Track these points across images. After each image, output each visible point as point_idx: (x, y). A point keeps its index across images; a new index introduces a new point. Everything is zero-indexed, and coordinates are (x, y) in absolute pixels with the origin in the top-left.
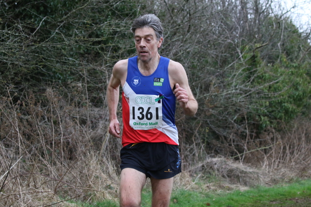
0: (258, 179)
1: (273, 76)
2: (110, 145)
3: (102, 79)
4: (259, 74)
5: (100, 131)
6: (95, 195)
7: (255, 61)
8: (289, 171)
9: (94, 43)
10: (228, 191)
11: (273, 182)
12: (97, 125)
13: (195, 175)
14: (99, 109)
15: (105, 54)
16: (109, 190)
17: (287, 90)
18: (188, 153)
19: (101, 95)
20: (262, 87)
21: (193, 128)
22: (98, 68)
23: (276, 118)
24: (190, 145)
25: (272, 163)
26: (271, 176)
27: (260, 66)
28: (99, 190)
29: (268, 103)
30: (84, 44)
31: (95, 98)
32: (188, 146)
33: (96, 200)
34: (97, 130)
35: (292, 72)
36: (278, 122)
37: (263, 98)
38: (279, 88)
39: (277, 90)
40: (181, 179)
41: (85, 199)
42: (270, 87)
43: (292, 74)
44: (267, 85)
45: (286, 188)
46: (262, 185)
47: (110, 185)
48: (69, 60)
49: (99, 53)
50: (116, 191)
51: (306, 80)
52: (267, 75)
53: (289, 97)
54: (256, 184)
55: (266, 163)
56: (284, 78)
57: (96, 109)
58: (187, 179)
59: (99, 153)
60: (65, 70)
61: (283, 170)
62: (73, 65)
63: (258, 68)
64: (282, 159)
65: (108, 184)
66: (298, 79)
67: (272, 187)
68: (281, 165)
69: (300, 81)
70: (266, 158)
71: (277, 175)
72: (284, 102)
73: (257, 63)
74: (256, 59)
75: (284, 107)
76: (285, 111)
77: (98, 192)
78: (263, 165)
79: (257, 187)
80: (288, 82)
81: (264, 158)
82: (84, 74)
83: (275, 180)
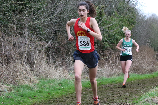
0: (102, 74)
1: (110, 22)
2: (27, 56)
3: (23, 23)
4: (103, 21)
5: (22, 49)
6: (20, 82)
7: (101, 14)
8: (118, 70)
9: (20, 5)
10: (87, 80)
11: (110, 75)
12: (21, 46)
13: (70, 72)
14: (22, 38)
15: (25, 10)
16: (27, 79)
17: (117, 29)
18: (67, 61)
19: (23, 31)
20: (105, 27)
21: (70, 48)
22: (21, 18)
23: (112, 43)
24: (68, 57)
25: (109, 66)
26: (109, 72)
27: (104, 17)
28: (22, 79)
29: (108, 35)
30: (15, 5)
31: (20, 32)
32: (67, 57)
33: (20, 84)
34: (21, 49)
35: (120, 20)
36: (113, 45)
37: (105, 33)
38: (113, 28)
39: (113, 29)
40: (63, 74)
41: (14, 83)
42: (109, 27)
43: (120, 21)
44: (107, 26)
45: (117, 78)
46: (104, 77)
47: (27, 77)
48: (7, 13)
49: (22, 10)
50: (30, 80)
51: (127, 24)
52: (107, 21)
53: (118, 32)
54: (101, 76)
55: (107, 65)
56: (116, 23)
57: (21, 38)
58: (66, 74)
59: (22, 61)
60: (5, 19)
61: (115, 69)
62: (9, 16)
63: (103, 18)
64: (115, 64)
65: (26, 76)
66: (123, 24)
67: (109, 78)
68: (114, 67)
69: (124, 24)
70: (106, 63)
71: (112, 72)
72: (116, 35)
73: (102, 15)
74: (102, 13)
75: (116, 38)
76: (117, 39)
77: (21, 80)
78: (105, 67)
79: (102, 78)
80: (118, 25)
81: (105, 63)
82: (14, 21)
83: (111, 74)
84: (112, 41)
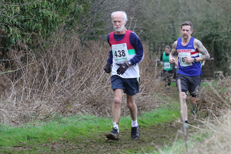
75: (41, 15)
84: (30, 24)
